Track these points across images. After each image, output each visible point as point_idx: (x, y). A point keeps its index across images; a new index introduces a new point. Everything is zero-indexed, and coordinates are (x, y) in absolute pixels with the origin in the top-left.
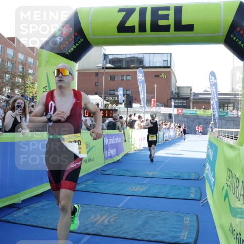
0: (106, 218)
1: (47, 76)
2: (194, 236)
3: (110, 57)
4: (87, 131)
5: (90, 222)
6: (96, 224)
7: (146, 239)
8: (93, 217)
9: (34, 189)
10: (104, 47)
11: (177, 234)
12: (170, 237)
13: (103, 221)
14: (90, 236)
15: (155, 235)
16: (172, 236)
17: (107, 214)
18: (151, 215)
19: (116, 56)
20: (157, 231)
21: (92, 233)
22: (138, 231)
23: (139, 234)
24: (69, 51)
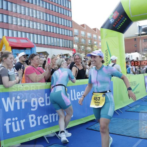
1: (107, 43)
4: (133, 75)
14: (142, 139)
24: (119, 27)
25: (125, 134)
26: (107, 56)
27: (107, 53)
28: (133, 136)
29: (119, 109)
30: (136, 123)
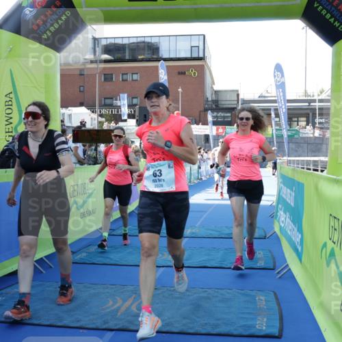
0: (132, 304)
1: (11, 74)
2: (277, 324)
3: (104, 42)
4: (78, 165)
5: (109, 310)
6: (119, 314)
7: (203, 332)
8: (111, 303)
9: (6, 263)
10: (94, 27)
11: (250, 323)
12: (240, 327)
13: (128, 309)
14: (114, 332)
15: (217, 326)
16: (244, 326)
17: (133, 298)
18: (205, 295)
19: (112, 41)
20: (218, 320)
21: (115, 328)
22: (188, 321)
23: (191, 326)
24: (48, 32)
25: (66, 322)
26: (9, 111)
27: (10, 103)
28: (87, 326)
29: (46, 257)
30: (93, 291)
